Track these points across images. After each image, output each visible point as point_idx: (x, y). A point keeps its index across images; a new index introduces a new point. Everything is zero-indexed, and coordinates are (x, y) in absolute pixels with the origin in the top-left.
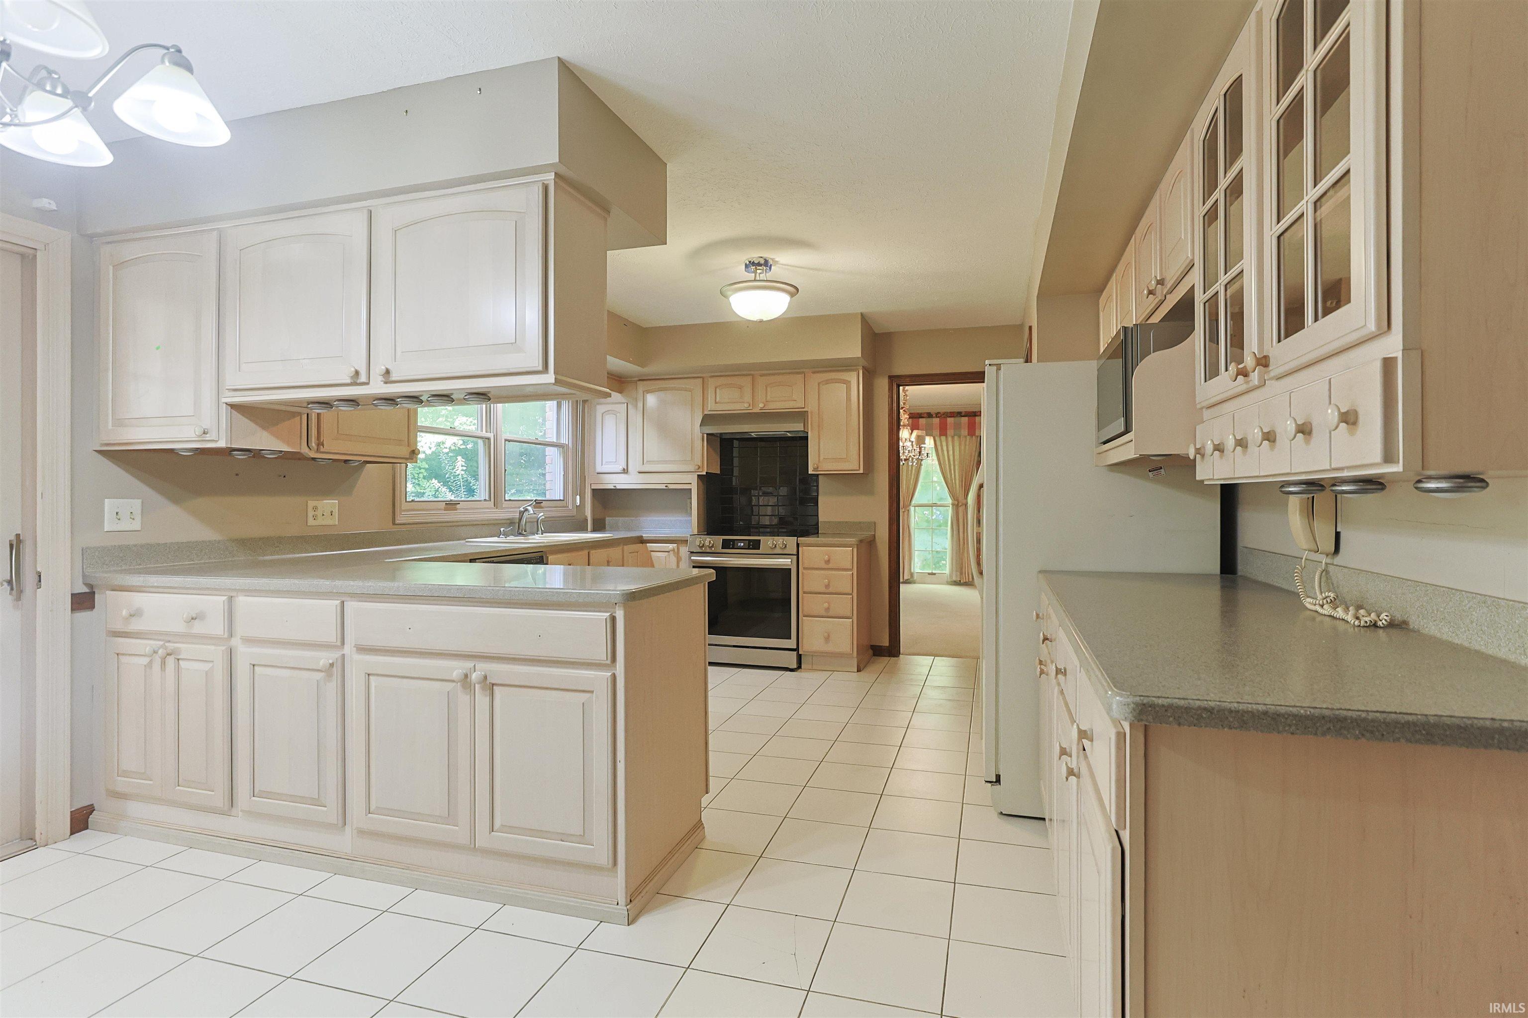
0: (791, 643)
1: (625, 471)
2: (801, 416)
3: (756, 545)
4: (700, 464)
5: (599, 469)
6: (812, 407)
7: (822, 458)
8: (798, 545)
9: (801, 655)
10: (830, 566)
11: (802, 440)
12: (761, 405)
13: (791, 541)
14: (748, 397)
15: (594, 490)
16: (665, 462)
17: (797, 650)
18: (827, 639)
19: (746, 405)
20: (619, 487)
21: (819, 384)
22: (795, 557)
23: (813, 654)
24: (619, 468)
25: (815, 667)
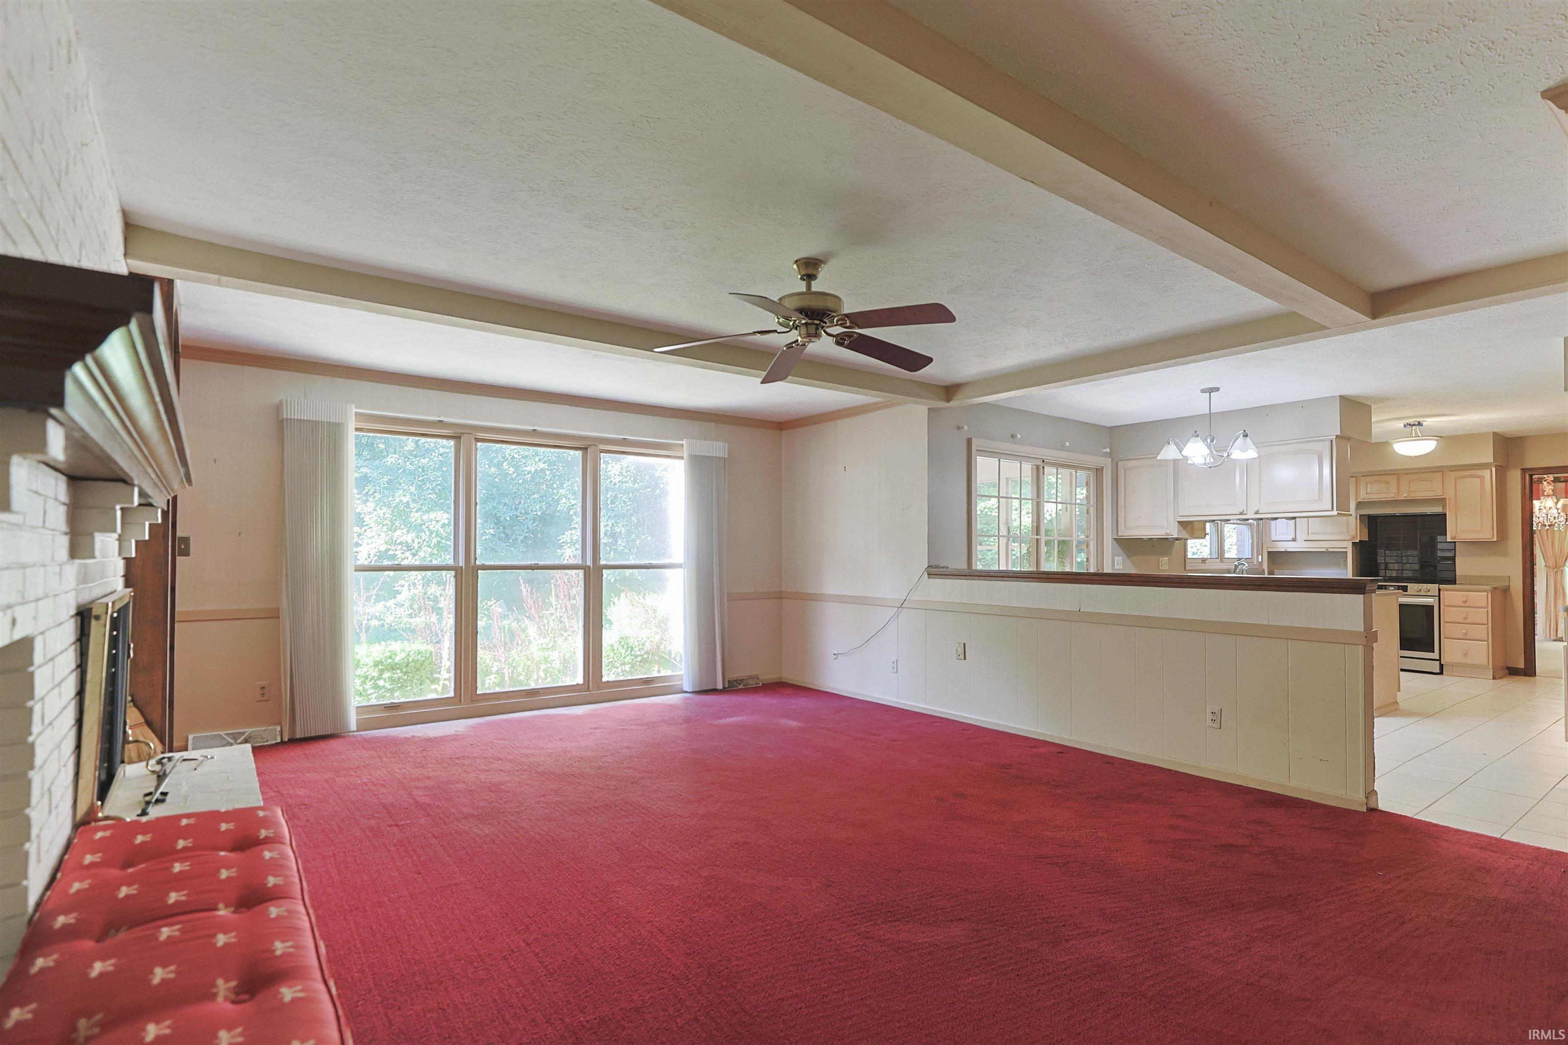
0: (1435, 655)
1: (1294, 540)
2: (1442, 501)
3: (1405, 589)
4: (1354, 534)
5: (1274, 538)
6: (1449, 495)
7: (1459, 530)
8: (1439, 590)
9: (1442, 665)
10: (1467, 605)
11: (1441, 519)
12: (1405, 495)
13: (1434, 587)
14: (1394, 489)
15: (1269, 552)
16: (1326, 533)
17: (1440, 660)
18: (1466, 654)
19: (1393, 495)
20: (1289, 550)
21: (1455, 479)
22: (1437, 598)
23: (1453, 665)
24: (1291, 538)
25: (1454, 674)
